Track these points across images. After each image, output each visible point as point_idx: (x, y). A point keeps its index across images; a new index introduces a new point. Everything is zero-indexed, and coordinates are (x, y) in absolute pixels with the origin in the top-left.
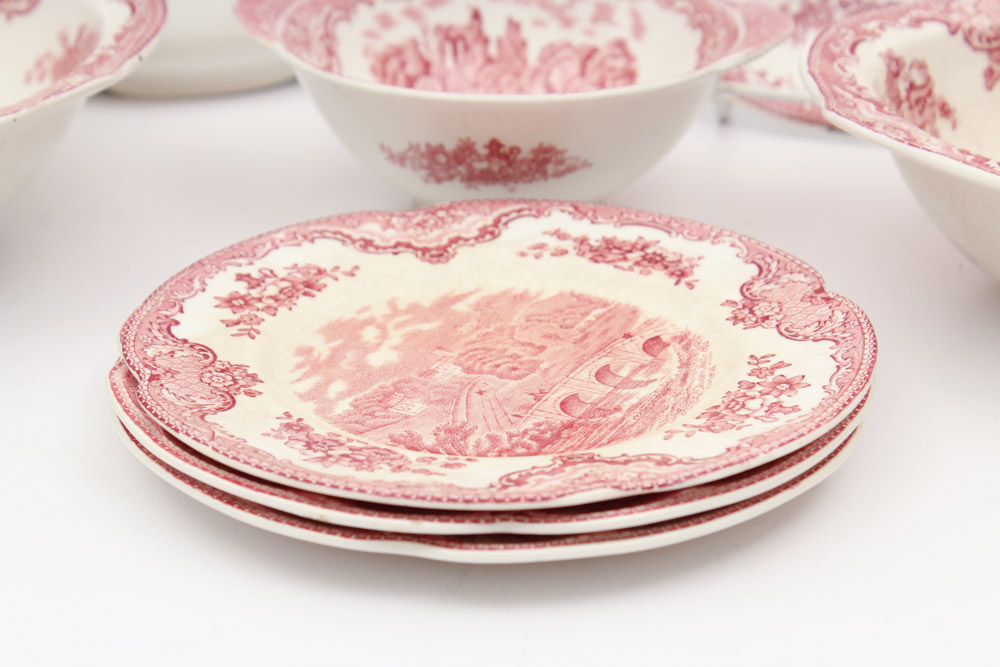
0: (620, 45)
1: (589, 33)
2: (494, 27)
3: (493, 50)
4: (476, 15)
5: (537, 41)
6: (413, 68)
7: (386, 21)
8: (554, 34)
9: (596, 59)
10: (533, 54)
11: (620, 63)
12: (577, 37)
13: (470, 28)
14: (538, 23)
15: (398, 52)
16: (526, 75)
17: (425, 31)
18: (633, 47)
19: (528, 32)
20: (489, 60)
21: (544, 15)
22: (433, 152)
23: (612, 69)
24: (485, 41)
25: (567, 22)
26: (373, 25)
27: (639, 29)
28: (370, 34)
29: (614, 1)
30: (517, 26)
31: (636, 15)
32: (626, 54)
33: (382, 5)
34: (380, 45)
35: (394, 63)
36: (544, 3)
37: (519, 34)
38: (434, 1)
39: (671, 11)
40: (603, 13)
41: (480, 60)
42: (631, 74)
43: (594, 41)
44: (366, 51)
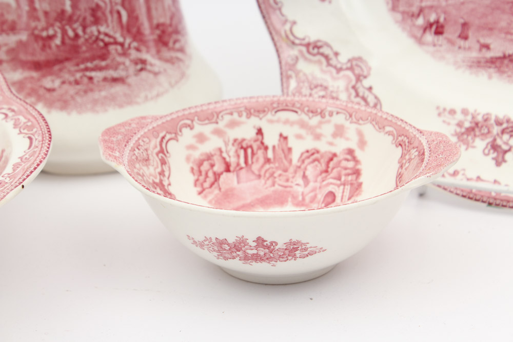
0: (351, 152)
1: (331, 144)
2: (271, 139)
3: (270, 154)
4: (260, 132)
5: (298, 148)
6: (219, 167)
7: (201, 138)
8: (309, 143)
9: (335, 160)
10: (295, 156)
11: (351, 164)
12: (323, 147)
13: (256, 141)
14: (299, 137)
15: (209, 157)
16: (291, 170)
17: (226, 144)
18: (358, 154)
19: (292, 142)
20: (268, 161)
21: (303, 132)
22: (221, 243)
23: (346, 169)
24: (266, 148)
25: (318, 137)
26: (193, 141)
27: (362, 143)
28: (191, 147)
29: (347, 124)
30: (286, 138)
31: (360, 134)
32: (355, 159)
33: (199, 128)
34: (197, 155)
35: (206, 165)
36: (303, 125)
37: (287, 144)
38: (233, 124)
39: (382, 134)
40: (339, 132)
41: (262, 160)
42: (357, 173)
43: (334, 150)
44: (188, 159)
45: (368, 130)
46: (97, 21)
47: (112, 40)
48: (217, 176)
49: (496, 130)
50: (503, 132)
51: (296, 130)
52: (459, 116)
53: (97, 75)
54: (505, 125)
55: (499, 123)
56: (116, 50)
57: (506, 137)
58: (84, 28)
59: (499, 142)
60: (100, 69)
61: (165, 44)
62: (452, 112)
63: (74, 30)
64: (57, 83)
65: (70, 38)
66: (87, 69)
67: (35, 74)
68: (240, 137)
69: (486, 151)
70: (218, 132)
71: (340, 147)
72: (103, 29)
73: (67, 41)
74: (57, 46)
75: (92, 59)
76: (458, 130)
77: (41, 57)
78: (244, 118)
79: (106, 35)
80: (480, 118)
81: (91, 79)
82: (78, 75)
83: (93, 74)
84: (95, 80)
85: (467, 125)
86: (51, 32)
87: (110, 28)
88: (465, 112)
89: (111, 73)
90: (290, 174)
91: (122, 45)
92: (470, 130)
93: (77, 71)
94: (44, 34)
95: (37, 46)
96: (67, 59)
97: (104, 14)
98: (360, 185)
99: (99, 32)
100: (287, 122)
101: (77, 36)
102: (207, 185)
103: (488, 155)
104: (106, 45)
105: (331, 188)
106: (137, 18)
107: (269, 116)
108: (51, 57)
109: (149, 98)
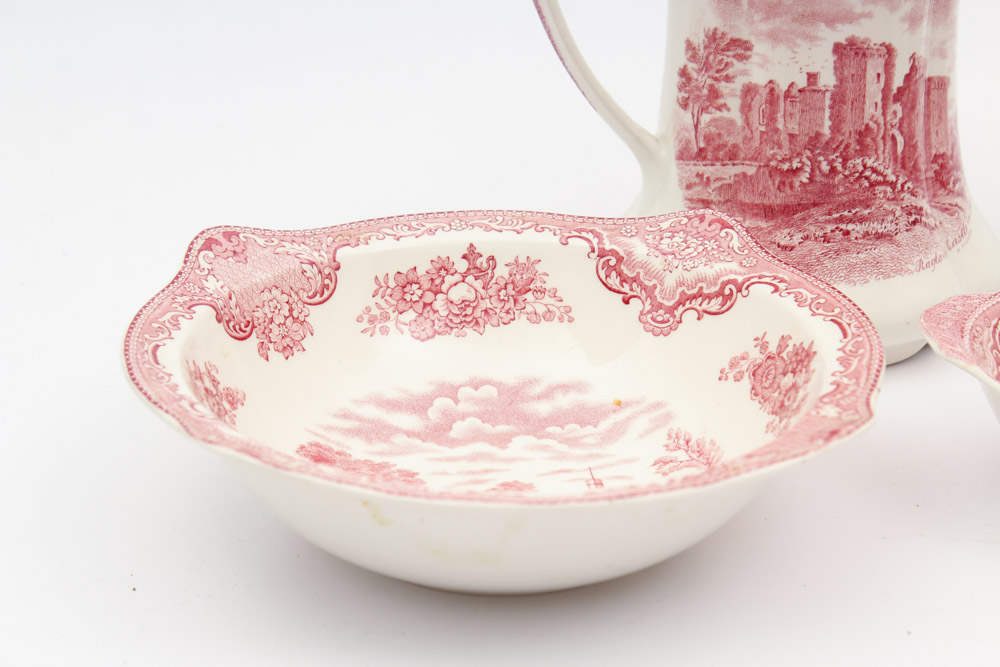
46: (863, 151)
47: (881, 178)
53: (857, 229)
56: (885, 192)
58: (845, 160)
60: (862, 220)
61: (944, 185)
63: (830, 163)
64: (797, 238)
65: (823, 175)
66: (841, 220)
67: (763, 224)
72: (870, 162)
73: (818, 178)
74: (803, 184)
75: (852, 205)
77: (777, 199)
79: (874, 170)
81: (847, 233)
82: (829, 228)
83: (850, 227)
84: (853, 235)
86: (796, 164)
87: (880, 161)
89: (875, 227)
91: (893, 185)
93: (828, 222)
94: (786, 166)
95: (772, 185)
96: (815, 205)
97: (874, 140)
99: (865, 166)
101: (833, 170)
104: (873, 185)
106: (915, 147)
108: (793, 201)
109: (924, 265)
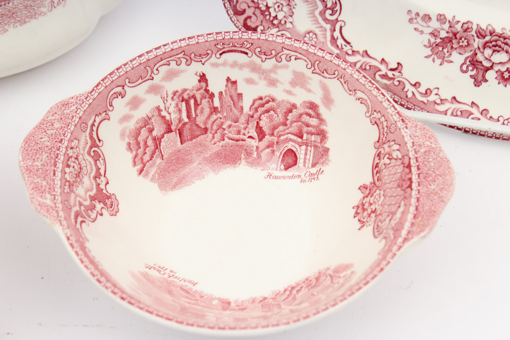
0: (313, 106)
1: (289, 93)
2: (216, 85)
3: (217, 103)
4: (203, 78)
6: (159, 130)
7: (135, 103)
8: (263, 90)
9: (295, 112)
10: (246, 104)
11: (314, 122)
12: (279, 94)
13: (198, 90)
14: (250, 81)
15: (146, 121)
16: (243, 119)
17: (164, 100)
18: (322, 110)
19: (241, 88)
20: (215, 110)
21: (255, 76)
23: (308, 125)
24: (212, 96)
25: (273, 83)
26: (126, 111)
27: (328, 100)
28: (126, 118)
29: (308, 73)
30: (235, 83)
31: (325, 88)
32: (318, 116)
33: (131, 92)
34: (132, 125)
35: (144, 133)
36: (254, 68)
37: (236, 89)
38: (171, 75)
39: (353, 98)
40: (298, 80)
41: (207, 111)
42: (322, 134)
43: (293, 100)
44: (122, 135)
45: (335, 86)
48: (157, 141)
49: (477, 43)
50: (485, 46)
51: (247, 73)
52: (435, 24)
54: (488, 38)
55: (480, 34)
57: (488, 52)
59: (480, 57)
62: (427, 18)
68: (180, 89)
69: (464, 68)
70: (154, 90)
71: (300, 97)
76: (433, 40)
78: (183, 66)
80: (458, 27)
85: (443, 34)
88: (441, 18)
90: (241, 124)
92: (447, 41)
98: (327, 150)
100: (234, 65)
102: (146, 158)
103: (466, 72)
105: (290, 145)
107: (213, 59)
109: (56, 4)
